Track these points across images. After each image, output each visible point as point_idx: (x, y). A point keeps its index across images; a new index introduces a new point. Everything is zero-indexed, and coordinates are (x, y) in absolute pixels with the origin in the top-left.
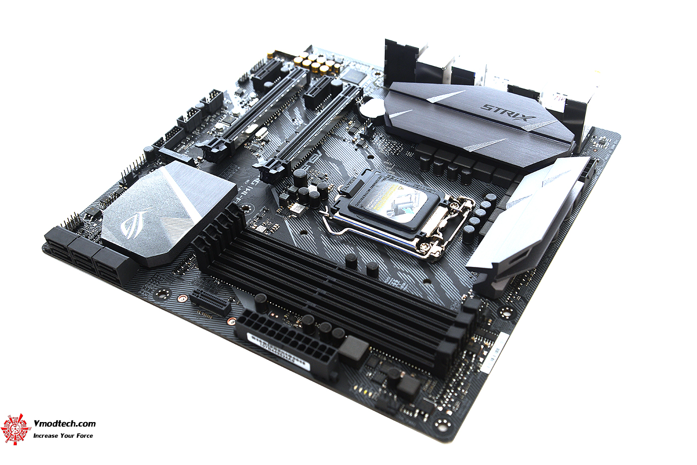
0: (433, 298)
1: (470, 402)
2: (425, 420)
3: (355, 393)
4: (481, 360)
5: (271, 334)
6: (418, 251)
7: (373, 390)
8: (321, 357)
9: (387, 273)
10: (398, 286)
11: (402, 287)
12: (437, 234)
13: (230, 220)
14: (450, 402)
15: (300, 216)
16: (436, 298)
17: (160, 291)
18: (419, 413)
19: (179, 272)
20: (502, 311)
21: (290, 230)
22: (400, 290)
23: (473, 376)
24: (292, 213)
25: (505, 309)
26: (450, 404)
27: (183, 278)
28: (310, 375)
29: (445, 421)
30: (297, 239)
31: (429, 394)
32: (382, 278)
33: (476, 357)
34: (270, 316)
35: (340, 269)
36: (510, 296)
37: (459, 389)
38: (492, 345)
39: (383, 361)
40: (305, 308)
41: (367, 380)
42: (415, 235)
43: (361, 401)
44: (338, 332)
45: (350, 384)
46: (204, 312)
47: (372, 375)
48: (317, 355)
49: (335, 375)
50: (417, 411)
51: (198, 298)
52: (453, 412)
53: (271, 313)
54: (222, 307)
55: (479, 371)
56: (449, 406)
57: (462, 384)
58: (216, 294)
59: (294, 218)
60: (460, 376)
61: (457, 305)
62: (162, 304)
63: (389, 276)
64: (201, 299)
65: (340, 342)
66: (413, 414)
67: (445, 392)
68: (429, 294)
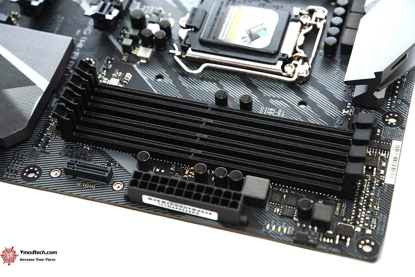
0: (313, 119)
1: (385, 216)
2: (348, 244)
3: (269, 232)
4: (382, 172)
5: (170, 191)
6: (284, 74)
7: (285, 225)
8: (229, 204)
9: (259, 103)
10: (275, 114)
11: (279, 115)
12: (297, 52)
13: (84, 79)
14: (366, 221)
15: (149, 60)
16: (317, 119)
17: (27, 170)
18: (340, 239)
19: (40, 145)
20: (387, 118)
21: (144, 77)
22: (277, 117)
23: (380, 190)
24: (139, 58)
25: (389, 115)
26: (367, 223)
27: (48, 151)
28: (217, 224)
29: (368, 241)
30: (155, 86)
31: (343, 218)
32: (256, 109)
33: (376, 171)
34: (155, 172)
35: (212, 109)
36: (389, 101)
37: (370, 206)
38: (388, 155)
39: (285, 193)
40: (191, 157)
41: (276, 216)
42: (277, 58)
43: (278, 239)
44: (235, 175)
45: (262, 224)
46: (84, 182)
47: (280, 210)
48: (224, 203)
49: (244, 218)
50: (338, 237)
51: (75, 169)
52: (372, 230)
53: (156, 169)
54: (104, 174)
55: (383, 184)
56: (366, 225)
57: (372, 200)
58: (90, 160)
59: (144, 64)
60: (366, 193)
61: (340, 121)
62: (35, 183)
63: (263, 106)
64: (79, 170)
65: (240, 185)
66: (334, 241)
67: (357, 212)
68: (309, 116)
